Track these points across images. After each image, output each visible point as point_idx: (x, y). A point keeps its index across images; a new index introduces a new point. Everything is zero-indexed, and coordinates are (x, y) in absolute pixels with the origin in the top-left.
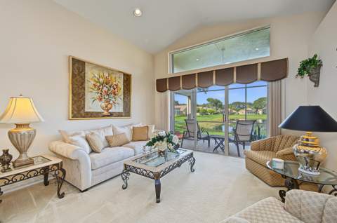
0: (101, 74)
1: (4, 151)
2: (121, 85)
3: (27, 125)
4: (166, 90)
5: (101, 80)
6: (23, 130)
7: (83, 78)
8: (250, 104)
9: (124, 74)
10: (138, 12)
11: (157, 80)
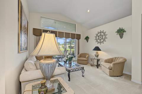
9: (27, 21)
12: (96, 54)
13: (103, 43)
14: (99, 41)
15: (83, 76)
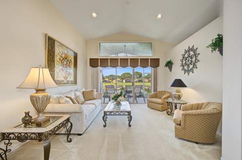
0: (63, 51)
1: (26, 113)
2: (73, 61)
3: (43, 90)
4: (98, 66)
5: (63, 56)
6: (40, 95)
7: (54, 52)
8: (118, 76)
9: (74, 52)
10: (94, 15)
11: (90, 59)
12: (177, 93)
13: (193, 72)
14: (186, 68)
15: (130, 126)
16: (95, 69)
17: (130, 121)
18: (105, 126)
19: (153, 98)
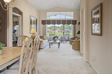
4: (46, 24)
6: (33, 35)
15: (59, 48)
16: (44, 25)
17: (59, 46)
18: (50, 48)
19: (73, 39)
